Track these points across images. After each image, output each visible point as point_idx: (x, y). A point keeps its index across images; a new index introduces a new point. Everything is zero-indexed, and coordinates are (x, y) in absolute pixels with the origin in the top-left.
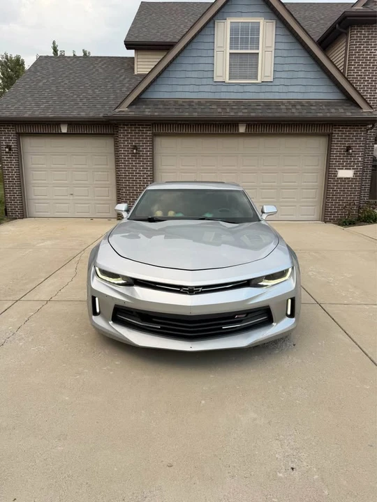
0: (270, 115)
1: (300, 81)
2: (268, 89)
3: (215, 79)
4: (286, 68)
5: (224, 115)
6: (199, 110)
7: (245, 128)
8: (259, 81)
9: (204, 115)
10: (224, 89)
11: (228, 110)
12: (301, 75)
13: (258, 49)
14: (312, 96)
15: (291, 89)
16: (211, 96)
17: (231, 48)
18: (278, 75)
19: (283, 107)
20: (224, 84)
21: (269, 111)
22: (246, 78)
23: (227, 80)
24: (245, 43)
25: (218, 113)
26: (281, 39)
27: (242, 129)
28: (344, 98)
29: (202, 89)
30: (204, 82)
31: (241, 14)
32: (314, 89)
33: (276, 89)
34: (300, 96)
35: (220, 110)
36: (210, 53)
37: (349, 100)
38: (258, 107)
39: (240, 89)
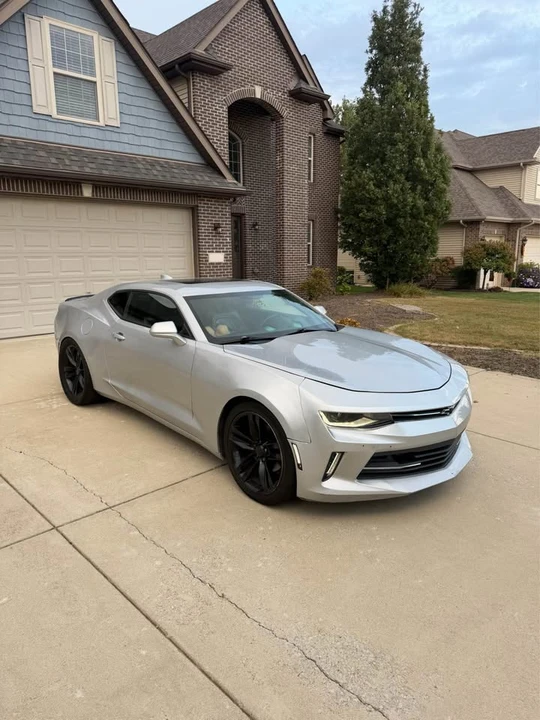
0: (128, 175)
1: (152, 133)
2: (115, 137)
3: (35, 109)
4: (135, 111)
5: (61, 169)
6: (21, 157)
7: (91, 191)
8: (102, 123)
9: (30, 166)
10: (50, 126)
11: (67, 162)
12: (153, 124)
13: (94, 75)
14: (169, 155)
15: (144, 141)
16: (32, 135)
17: (54, 66)
18: (127, 119)
19: (140, 166)
20: (50, 119)
21: (125, 169)
22: (81, 115)
23: (55, 114)
24: (75, 62)
25: (51, 165)
26: (124, 69)
27: (87, 192)
28: (203, 162)
29: (14, 120)
30: (17, 110)
31: (65, 16)
32: (169, 146)
33: (125, 138)
34: (156, 153)
35: (54, 160)
36: (21, 65)
37: (210, 164)
38: (107, 162)
39: (76, 131)
